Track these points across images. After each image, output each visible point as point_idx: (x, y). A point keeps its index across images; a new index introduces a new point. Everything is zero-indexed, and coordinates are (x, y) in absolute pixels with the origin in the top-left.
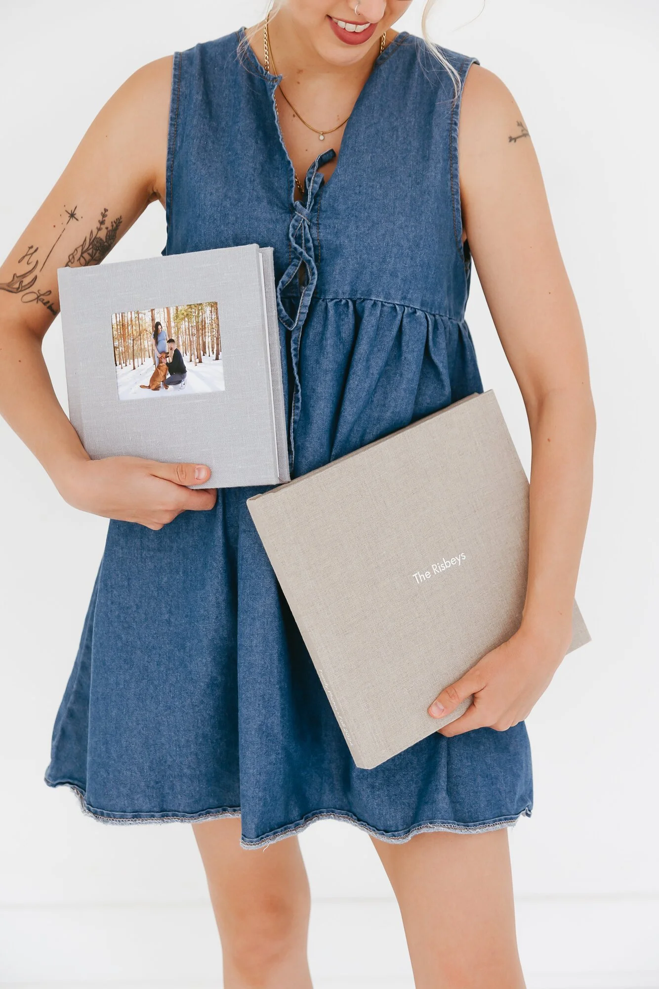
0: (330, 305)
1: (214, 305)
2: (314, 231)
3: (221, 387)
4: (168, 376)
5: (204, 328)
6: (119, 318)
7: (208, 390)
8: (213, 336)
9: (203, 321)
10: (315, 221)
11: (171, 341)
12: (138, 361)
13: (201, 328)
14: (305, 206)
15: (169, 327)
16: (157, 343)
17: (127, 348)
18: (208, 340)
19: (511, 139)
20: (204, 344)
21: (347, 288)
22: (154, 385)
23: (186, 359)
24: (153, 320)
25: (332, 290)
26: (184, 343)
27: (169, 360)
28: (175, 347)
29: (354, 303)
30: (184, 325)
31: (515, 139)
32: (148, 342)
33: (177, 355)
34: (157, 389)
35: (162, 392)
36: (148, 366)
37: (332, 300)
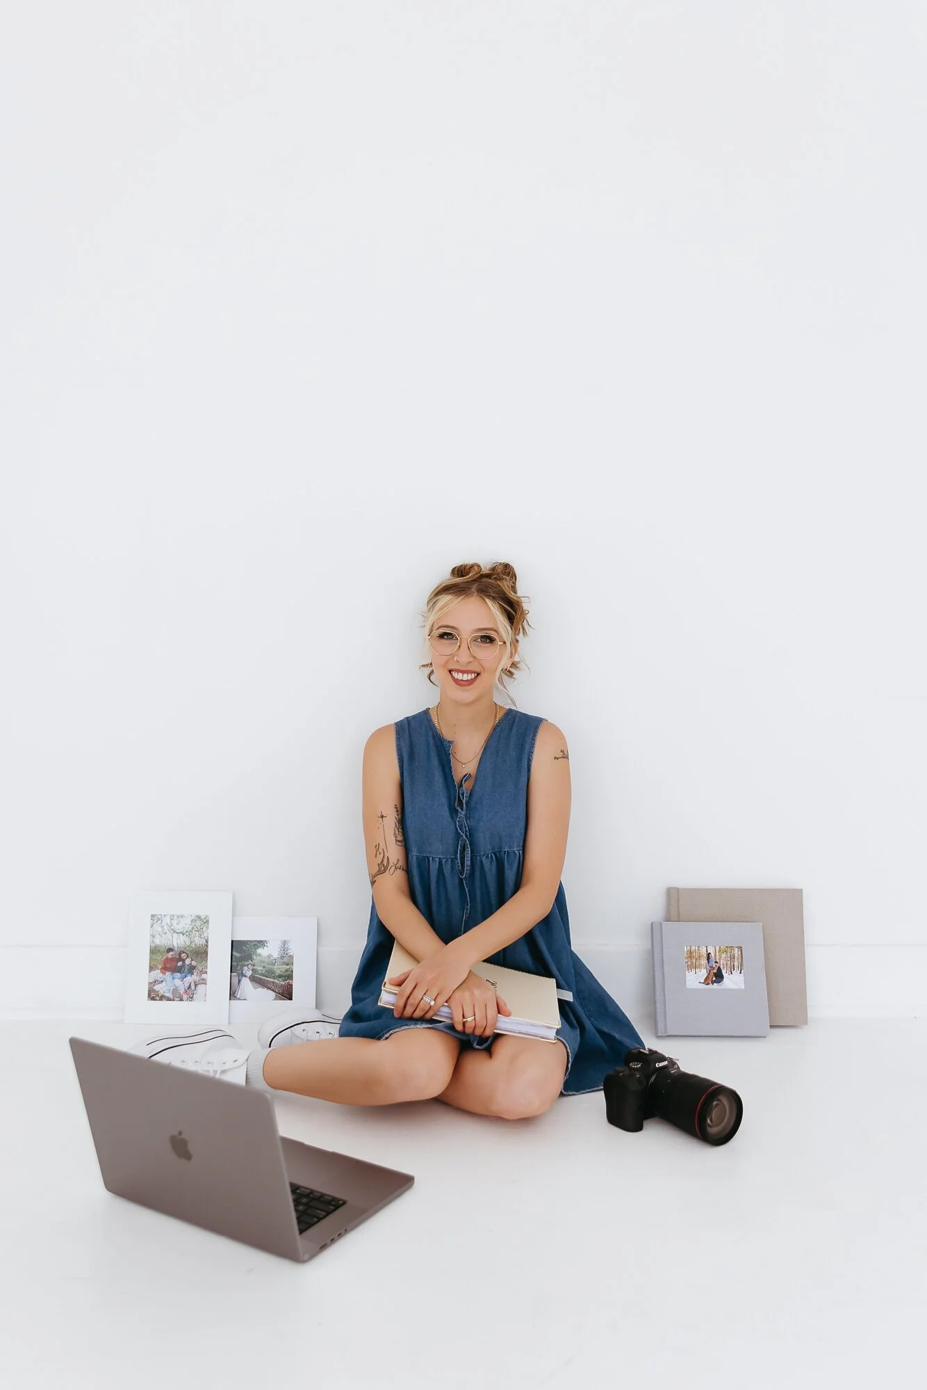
0: (484, 859)
1: (740, 948)
2: (468, 821)
3: (743, 987)
4: (714, 979)
5: (734, 958)
6: (689, 948)
7: (735, 987)
8: (738, 963)
9: (734, 955)
10: (468, 816)
11: (716, 962)
12: (698, 970)
13: (732, 958)
14: (462, 810)
15: (715, 955)
16: (708, 963)
17: (692, 963)
18: (736, 964)
19: (555, 758)
20: (734, 965)
21: (489, 847)
22: (706, 982)
23: (724, 972)
24: (707, 951)
25: (482, 849)
26: (723, 964)
27: (715, 971)
28: (718, 965)
29: (495, 855)
30: (724, 955)
31: (558, 759)
32: (704, 961)
33: (719, 969)
34: (708, 984)
35: (710, 986)
36: (703, 973)
37: (484, 855)
